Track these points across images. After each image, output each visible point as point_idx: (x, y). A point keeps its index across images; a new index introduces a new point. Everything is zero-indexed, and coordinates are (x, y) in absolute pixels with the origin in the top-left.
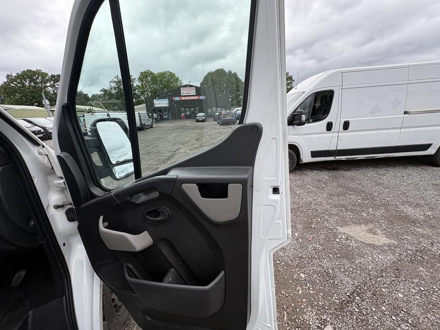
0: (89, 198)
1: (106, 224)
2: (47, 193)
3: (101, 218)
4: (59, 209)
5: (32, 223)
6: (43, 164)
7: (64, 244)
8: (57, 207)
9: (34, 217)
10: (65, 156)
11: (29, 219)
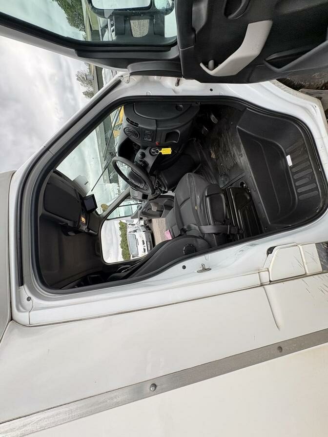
0: (179, 63)
1: (211, 63)
2: (163, 86)
3: (202, 65)
4: (180, 83)
5: (181, 106)
6: (138, 83)
7: (211, 90)
8: (178, 84)
9: (178, 103)
10: (132, 69)
11: (177, 107)
